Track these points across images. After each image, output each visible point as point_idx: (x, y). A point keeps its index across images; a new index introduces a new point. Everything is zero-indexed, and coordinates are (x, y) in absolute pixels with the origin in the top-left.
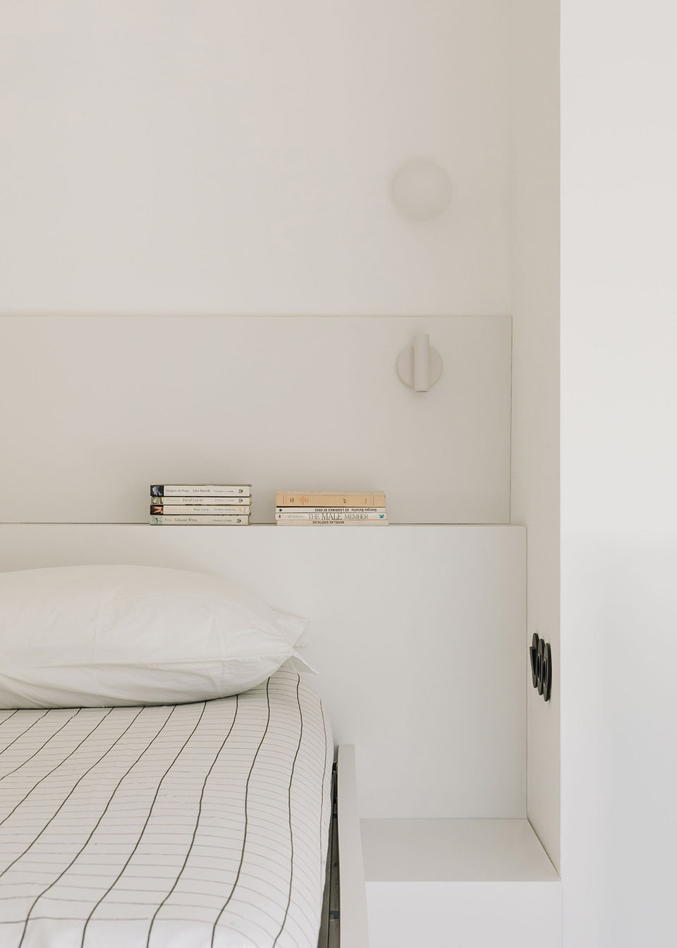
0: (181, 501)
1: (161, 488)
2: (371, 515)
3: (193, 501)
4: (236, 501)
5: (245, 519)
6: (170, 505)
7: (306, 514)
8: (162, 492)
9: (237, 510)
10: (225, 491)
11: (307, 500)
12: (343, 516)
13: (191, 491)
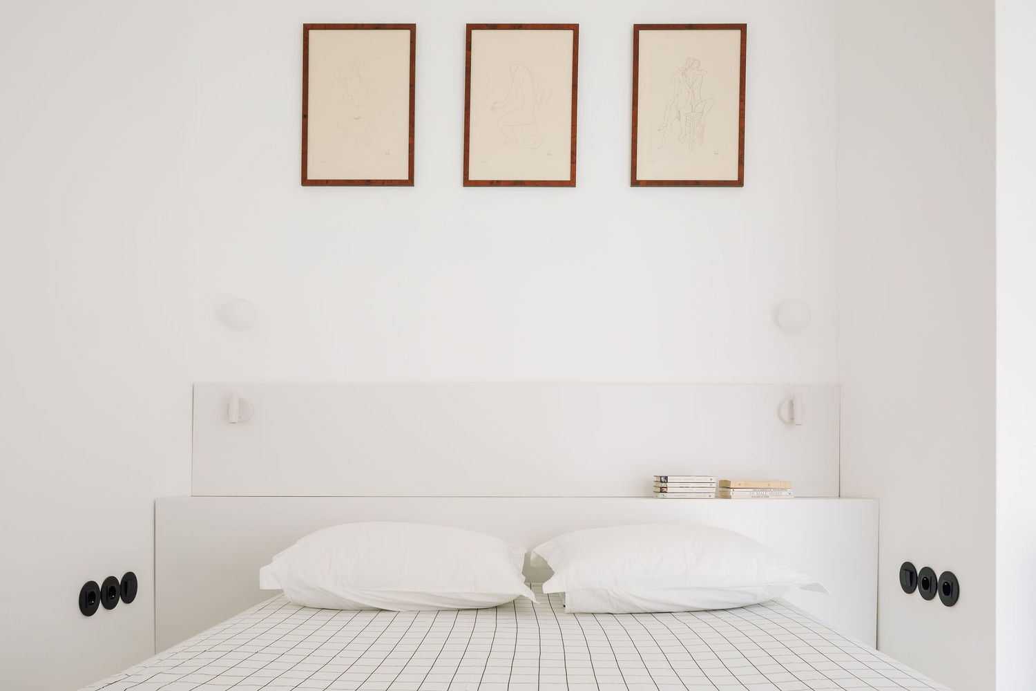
0: (677, 485)
1: (666, 478)
2: (784, 493)
3: (685, 485)
4: (708, 485)
5: (713, 496)
6: (671, 487)
7: (747, 493)
8: (667, 480)
9: (709, 490)
10: (702, 480)
11: (748, 485)
12: (768, 493)
13: (683, 479)
